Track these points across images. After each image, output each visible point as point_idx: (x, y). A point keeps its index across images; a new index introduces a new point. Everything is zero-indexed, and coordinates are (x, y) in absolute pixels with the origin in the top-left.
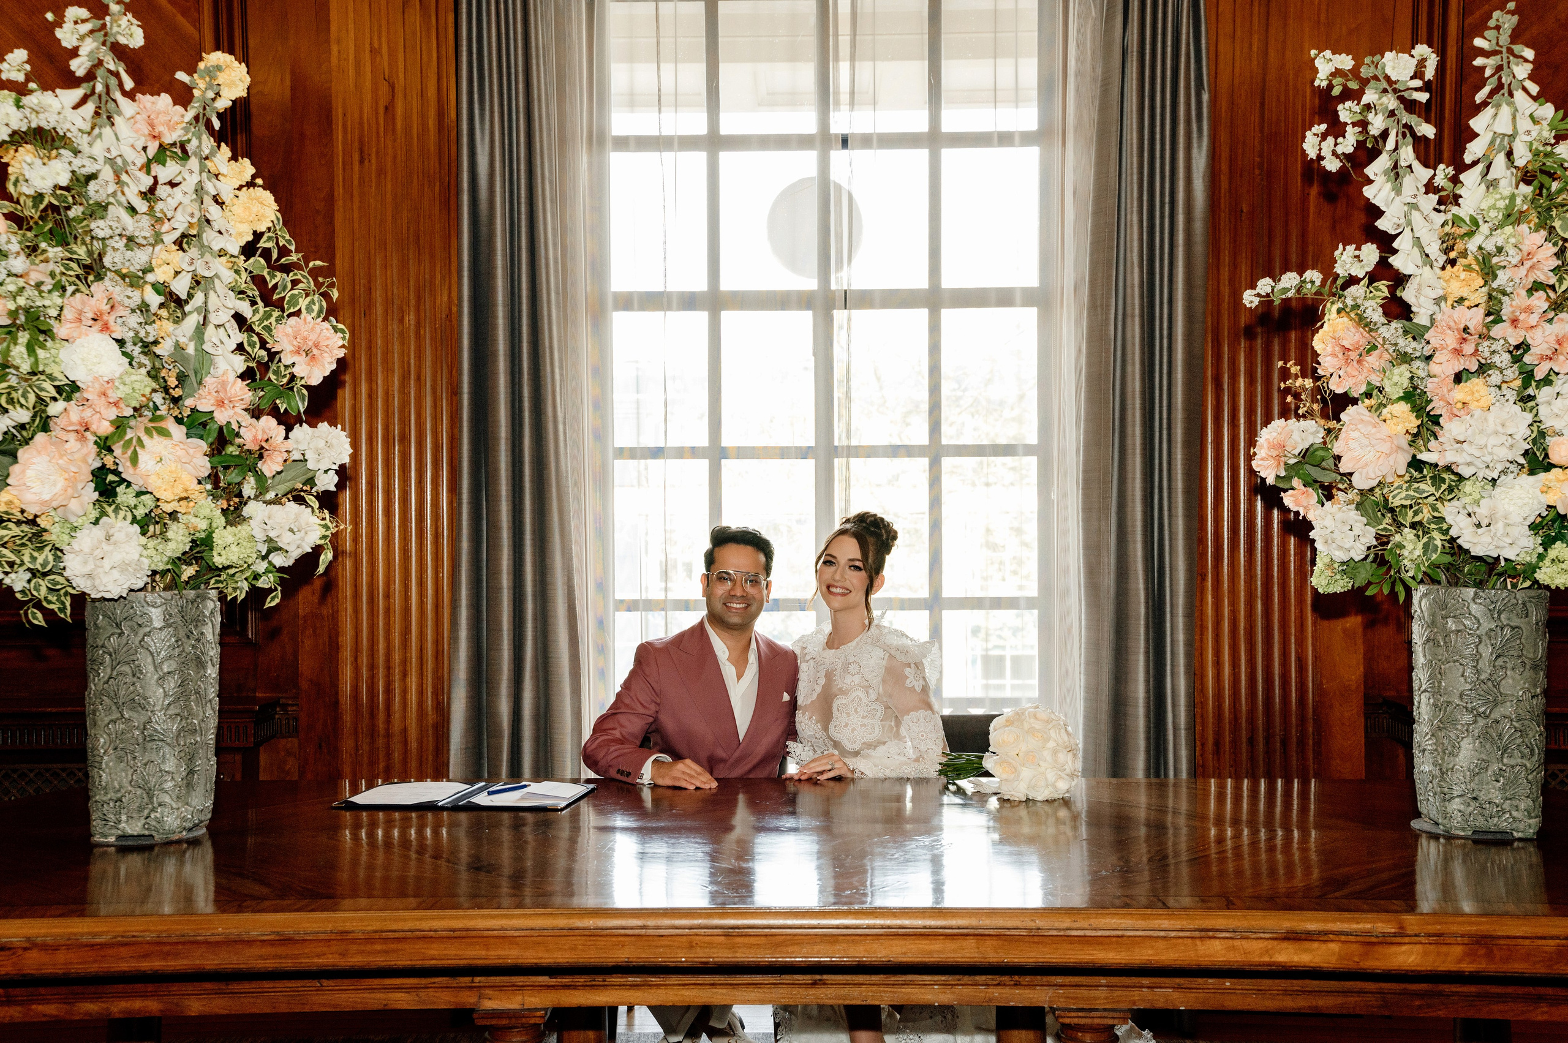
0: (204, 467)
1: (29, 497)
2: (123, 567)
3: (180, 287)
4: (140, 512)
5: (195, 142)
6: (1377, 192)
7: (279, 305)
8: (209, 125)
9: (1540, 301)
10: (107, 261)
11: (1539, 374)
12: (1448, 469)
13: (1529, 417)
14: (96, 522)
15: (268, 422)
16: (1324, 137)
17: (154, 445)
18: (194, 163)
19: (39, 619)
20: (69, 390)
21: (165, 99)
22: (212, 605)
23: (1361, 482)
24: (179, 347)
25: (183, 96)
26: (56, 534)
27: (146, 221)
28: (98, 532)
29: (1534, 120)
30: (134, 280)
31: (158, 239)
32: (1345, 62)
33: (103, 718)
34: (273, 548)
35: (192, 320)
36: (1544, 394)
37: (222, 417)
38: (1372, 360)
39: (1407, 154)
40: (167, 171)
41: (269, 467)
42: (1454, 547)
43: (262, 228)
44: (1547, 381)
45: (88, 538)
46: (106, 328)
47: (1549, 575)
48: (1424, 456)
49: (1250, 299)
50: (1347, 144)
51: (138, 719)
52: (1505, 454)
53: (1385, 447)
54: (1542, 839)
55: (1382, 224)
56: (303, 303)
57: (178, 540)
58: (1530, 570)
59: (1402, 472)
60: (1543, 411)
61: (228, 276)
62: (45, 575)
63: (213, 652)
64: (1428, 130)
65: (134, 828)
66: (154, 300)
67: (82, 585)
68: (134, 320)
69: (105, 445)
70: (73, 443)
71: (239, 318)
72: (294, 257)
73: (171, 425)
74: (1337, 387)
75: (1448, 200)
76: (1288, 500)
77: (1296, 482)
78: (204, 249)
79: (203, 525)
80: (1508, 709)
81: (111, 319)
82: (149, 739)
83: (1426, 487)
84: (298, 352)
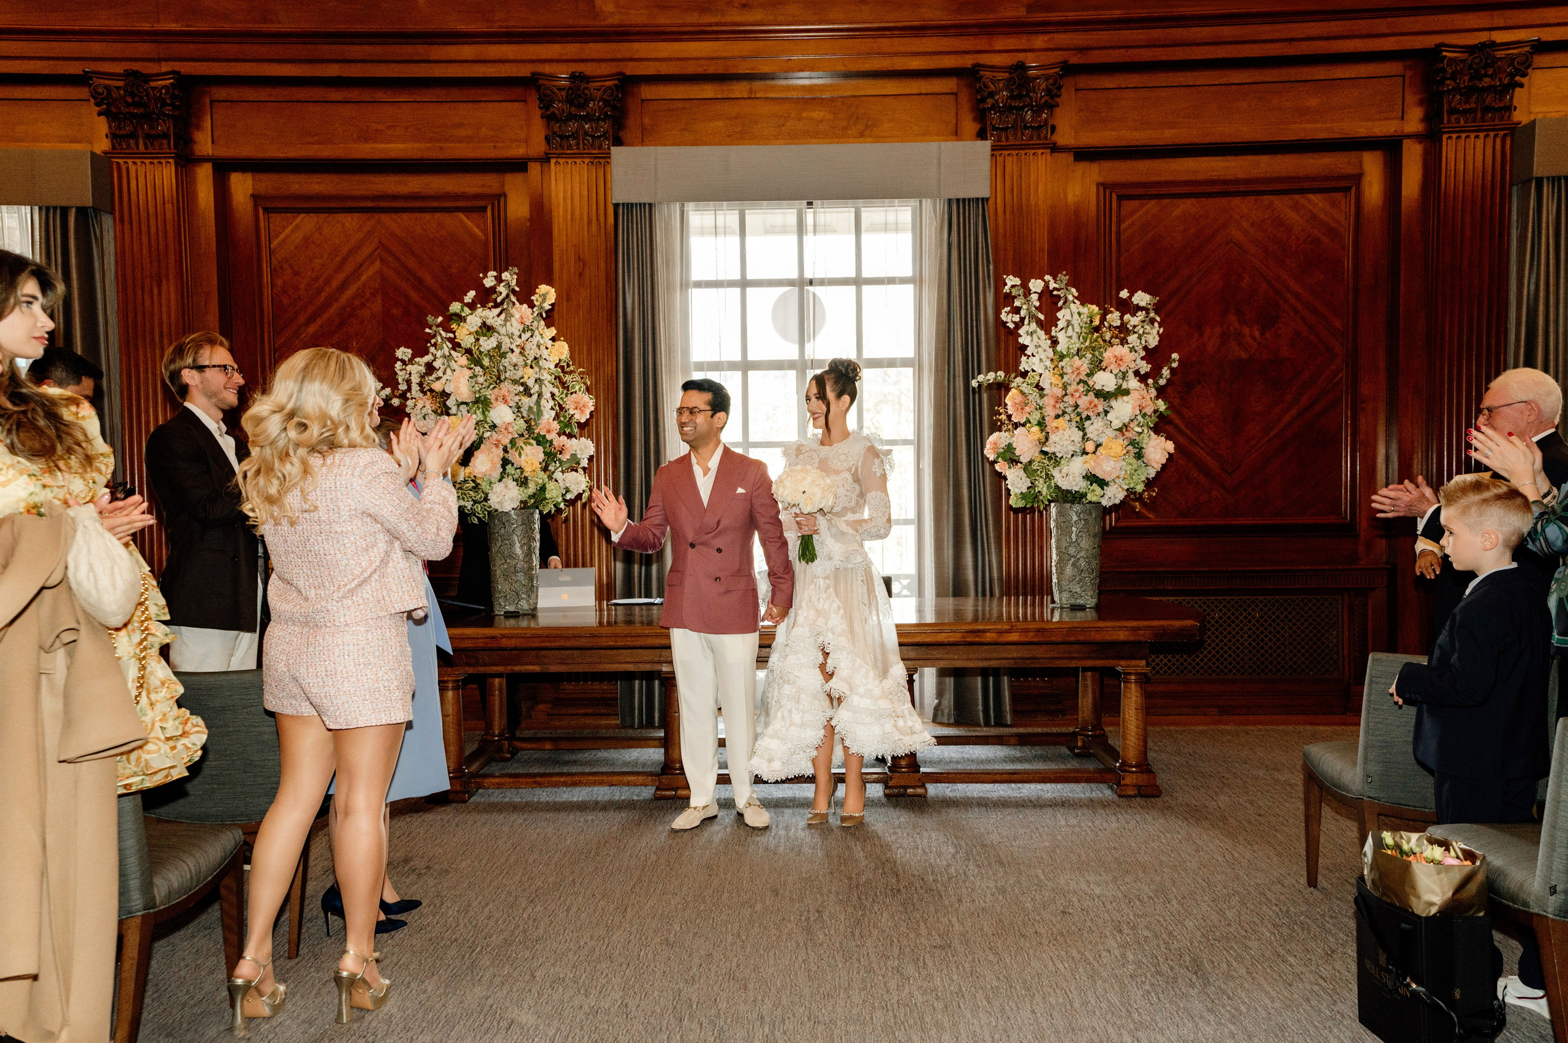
0: (542, 456)
1: (476, 470)
2: (512, 500)
3: (530, 383)
4: (516, 476)
5: (535, 323)
6: (1024, 340)
7: (568, 388)
8: (541, 315)
9: (1081, 388)
10: (507, 375)
11: (1084, 416)
12: (1054, 453)
13: (1081, 433)
14: (500, 481)
15: (564, 438)
16: (1008, 313)
17: (527, 449)
18: (537, 333)
19: (476, 521)
20: (494, 427)
21: (525, 306)
22: (537, 516)
23: (1024, 459)
24: (530, 408)
25: (532, 305)
26: (484, 486)
27: (522, 358)
28: (501, 484)
29: (1079, 314)
30: (515, 382)
31: (526, 365)
32: (1017, 281)
33: (498, 562)
34: (568, 490)
35: (535, 397)
36: (1087, 424)
37: (549, 437)
38: (1027, 409)
39: (1034, 326)
40: (525, 336)
41: (565, 457)
42: (1057, 487)
43: (563, 358)
44: (1088, 418)
45: (498, 487)
46: (506, 402)
47: (1090, 497)
48: (1045, 449)
49: (974, 383)
50: (1017, 318)
51: (513, 562)
52: (1072, 448)
53: (1030, 446)
54: (1097, 608)
55: (1028, 352)
56: (577, 388)
57: (532, 489)
58: (1084, 495)
59: (1037, 454)
60: (1087, 431)
61: (549, 378)
62: (480, 503)
63: (538, 537)
64: (1041, 317)
65: (511, 608)
66: (521, 389)
67: (497, 507)
68: (517, 398)
69: (505, 450)
70: (494, 449)
71: (553, 395)
72: (572, 368)
73: (532, 441)
74: (1015, 419)
75: (1055, 342)
76: (997, 467)
77: (1000, 460)
78: (540, 368)
79: (541, 482)
80: (1082, 554)
81: (509, 399)
82: (516, 572)
83: (1046, 461)
84: (576, 408)
